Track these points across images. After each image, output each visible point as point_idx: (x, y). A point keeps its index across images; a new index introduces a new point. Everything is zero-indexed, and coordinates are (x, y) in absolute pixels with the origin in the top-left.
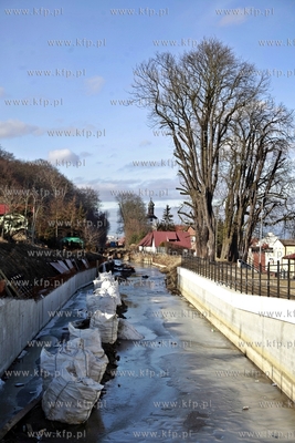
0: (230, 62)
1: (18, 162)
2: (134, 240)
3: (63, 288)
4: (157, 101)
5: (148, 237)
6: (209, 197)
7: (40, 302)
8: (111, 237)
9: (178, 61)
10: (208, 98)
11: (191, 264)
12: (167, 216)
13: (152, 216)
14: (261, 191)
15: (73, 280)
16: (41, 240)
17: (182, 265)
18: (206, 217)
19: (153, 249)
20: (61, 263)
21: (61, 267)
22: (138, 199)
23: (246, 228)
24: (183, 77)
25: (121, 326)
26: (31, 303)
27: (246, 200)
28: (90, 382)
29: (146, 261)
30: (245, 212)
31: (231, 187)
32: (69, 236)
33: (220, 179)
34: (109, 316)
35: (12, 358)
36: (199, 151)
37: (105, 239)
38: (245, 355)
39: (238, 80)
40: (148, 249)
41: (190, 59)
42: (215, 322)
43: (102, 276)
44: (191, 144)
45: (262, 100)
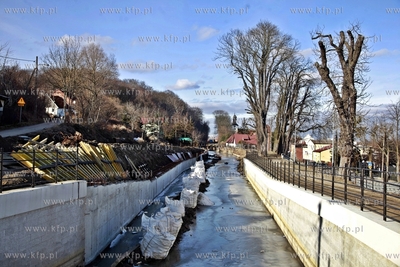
0: (277, 34)
1: (155, 92)
2: (223, 139)
3: (172, 171)
4: (232, 57)
5: (232, 137)
6: (264, 116)
7: (154, 182)
8: (211, 136)
9: (244, 34)
10: (263, 56)
11: (252, 158)
12: (244, 124)
13: (235, 124)
14: (297, 111)
15: (179, 166)
16: (166, 140)
17: (247, 157)
18: (262, 128)
19: (234, 145)
20: (174, 155)
21: (174, 157)
22: (226, 114)
23: (287, 134)
24: (248, 42)
25: (199, 197)
26: (148, 182)
27: (287, 117)
28: (168, 235)
29: (229, 152)
30: (287, 124)
31: (279, 108)
32: (183, 136)
33: (271, 104)
34: (191, 192)
35: (134, 216)
36: (257, 86)
37: (207, 137)
38: (272, 217)
39: (281, 45)
40: (231, 145)
41: (252, 33)
42: (260, 195)
43: (198, 164)
44: (253, 83)
45: (297, 56)
